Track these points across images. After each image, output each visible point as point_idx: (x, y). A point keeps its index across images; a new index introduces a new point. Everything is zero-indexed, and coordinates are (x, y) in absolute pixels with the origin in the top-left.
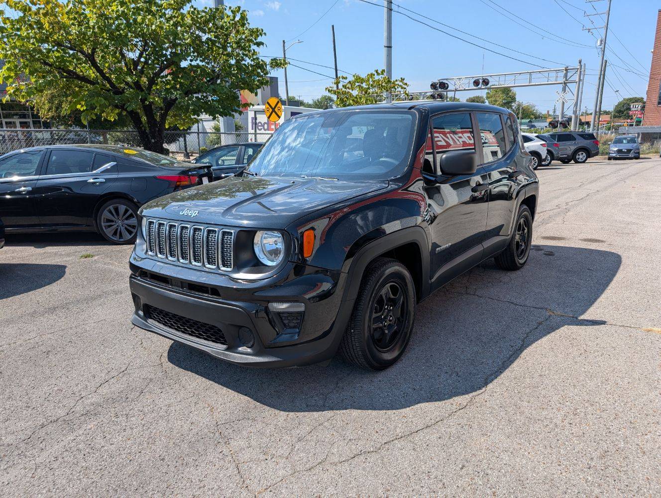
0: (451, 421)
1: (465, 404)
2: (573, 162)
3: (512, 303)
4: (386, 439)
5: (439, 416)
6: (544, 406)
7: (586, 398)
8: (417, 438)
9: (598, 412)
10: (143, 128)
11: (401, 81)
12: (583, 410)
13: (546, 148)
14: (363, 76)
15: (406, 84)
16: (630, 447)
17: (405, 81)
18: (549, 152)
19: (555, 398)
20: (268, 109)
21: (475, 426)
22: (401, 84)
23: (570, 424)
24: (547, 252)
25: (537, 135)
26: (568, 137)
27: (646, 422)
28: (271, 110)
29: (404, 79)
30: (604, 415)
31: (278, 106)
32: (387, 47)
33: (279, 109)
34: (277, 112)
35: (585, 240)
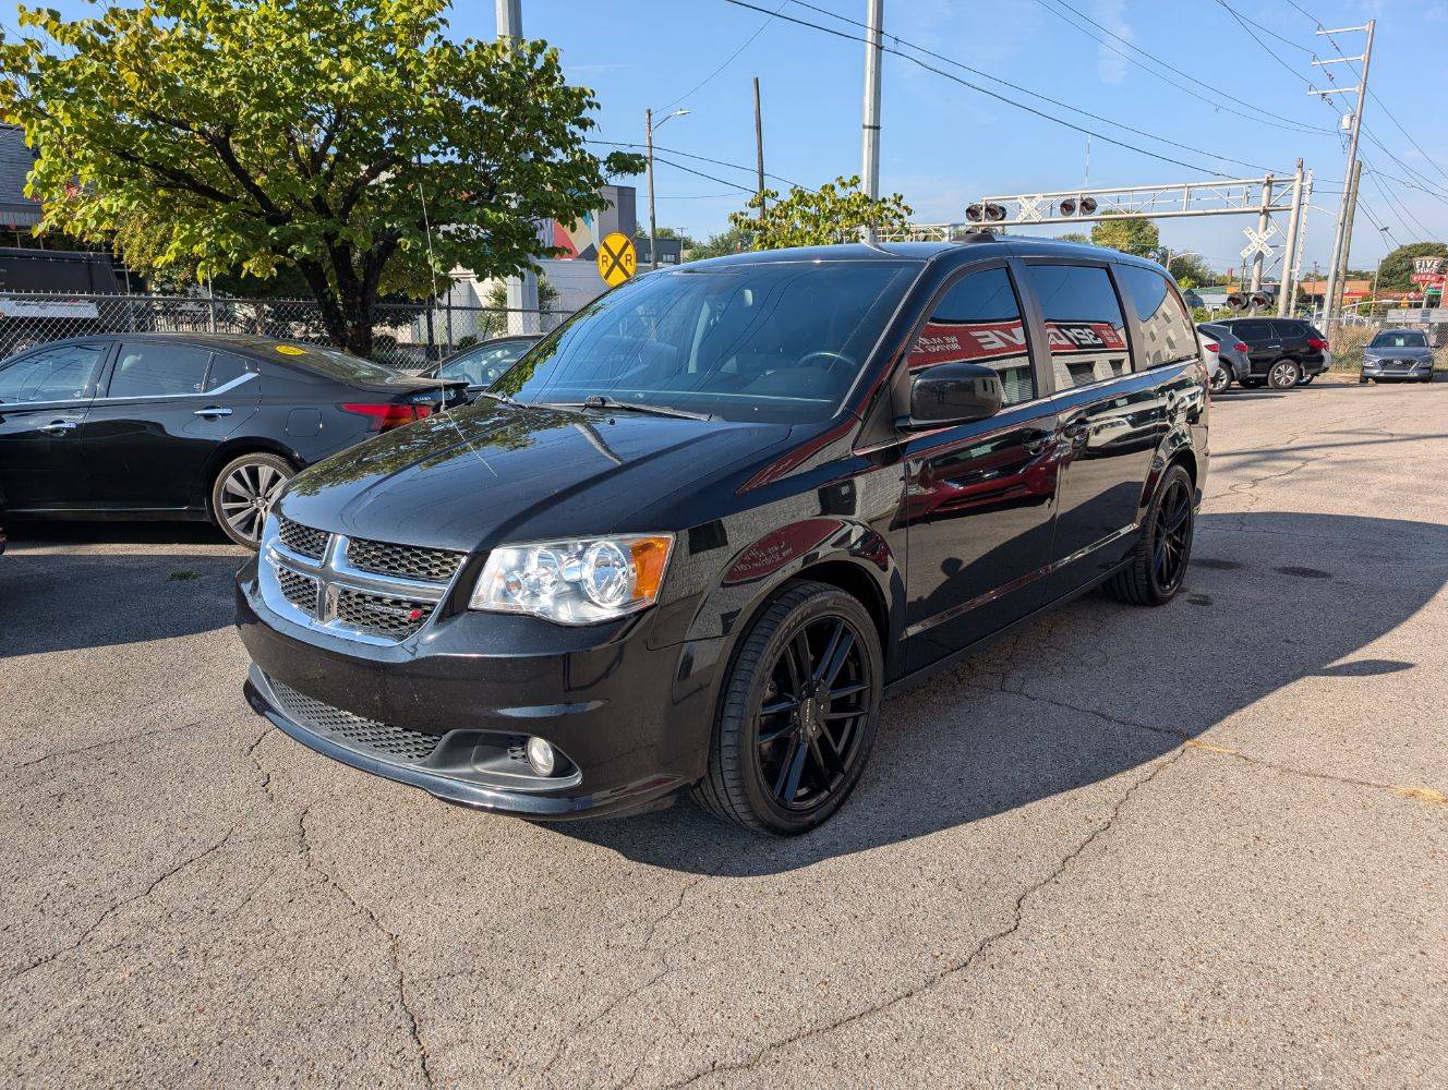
0: (930, 998)
1: (966, 958)
3: (1103, 716)
4: (774, 1037)
5: (903, 985)
7: (1249, 955)
8: (845, 1035)
10: (329, 296)
11: (895, 202)
12: (1236, 985)
14: (812, 189)
15: (906, 208)
16: (1338, 1082)
17: (903, 203)
19: (1176, 951)
20: (607, 259)
21: (983, 1012)
22: (894, 207)
23: (1203, 1018)
24: (1197, 596)
27: (1380, 1023)
28: (611, 261)
29: (901, 197)
30: (1285, 1000)
31: (628, 253)
32: (870, 127)
33: (629, 258)
34: (624, 264)
35: (1286, 571)
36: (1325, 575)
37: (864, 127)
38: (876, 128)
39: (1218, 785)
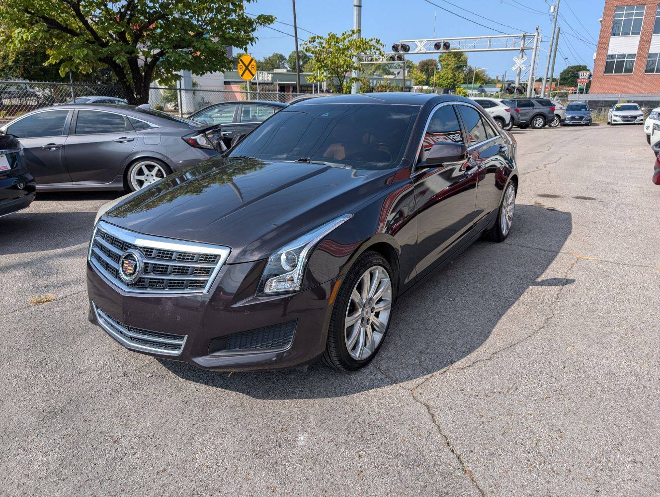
0: (538, 337)
1: (542, 325)
2: (547, 126)
3: (542, 250)
4: (492, 351)
5: (526, 334)
6: (607, 325)
8: (517, 349)
9: (650, 327)
10: (128, 83)
13: (509, 113)
14: (340, 36)
18: (512, 118)
20: (241, 67)
22: (376, 44)
24: (549, 208)
25: (501, 100)
26: (528, 104)
28: (244, 68)
29: (379, 40)
31: (252, 64)
32: (357, 6)
33: (253, 66)
34: (251, 70)
35: (578, 198)
36: (593, 199)
37: (354, 6)
38: (360, 6)
39: (597, 269)
